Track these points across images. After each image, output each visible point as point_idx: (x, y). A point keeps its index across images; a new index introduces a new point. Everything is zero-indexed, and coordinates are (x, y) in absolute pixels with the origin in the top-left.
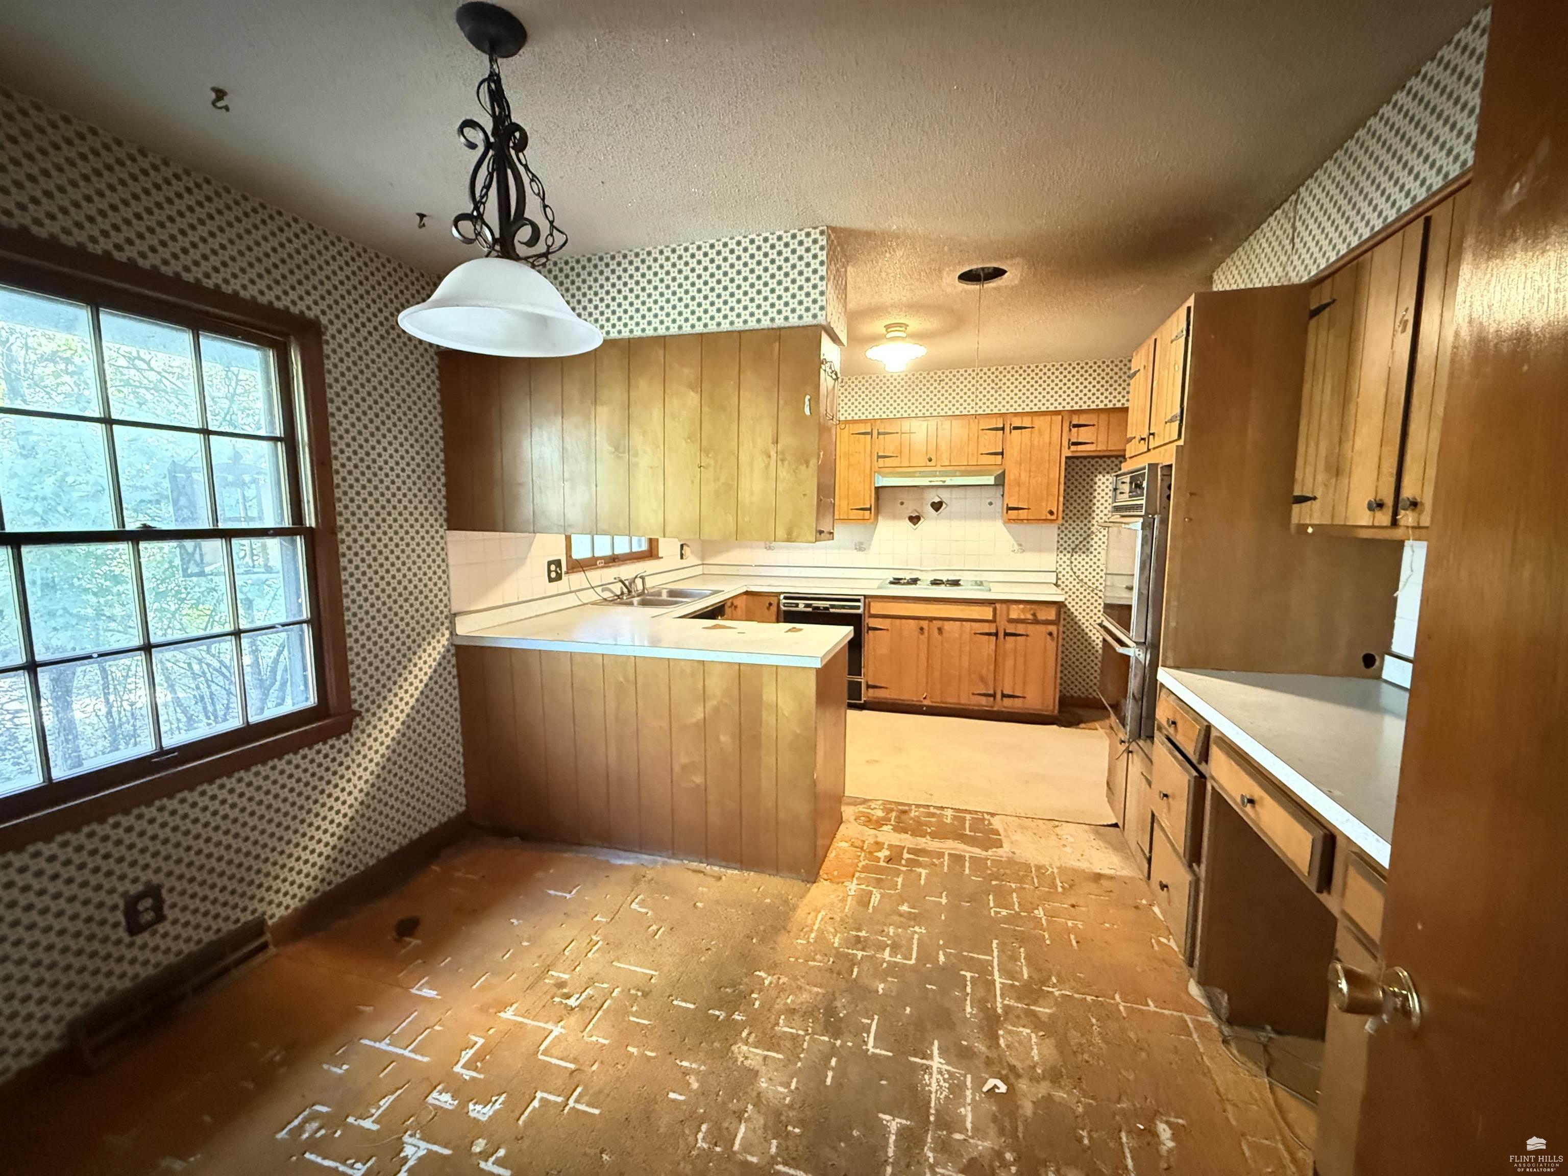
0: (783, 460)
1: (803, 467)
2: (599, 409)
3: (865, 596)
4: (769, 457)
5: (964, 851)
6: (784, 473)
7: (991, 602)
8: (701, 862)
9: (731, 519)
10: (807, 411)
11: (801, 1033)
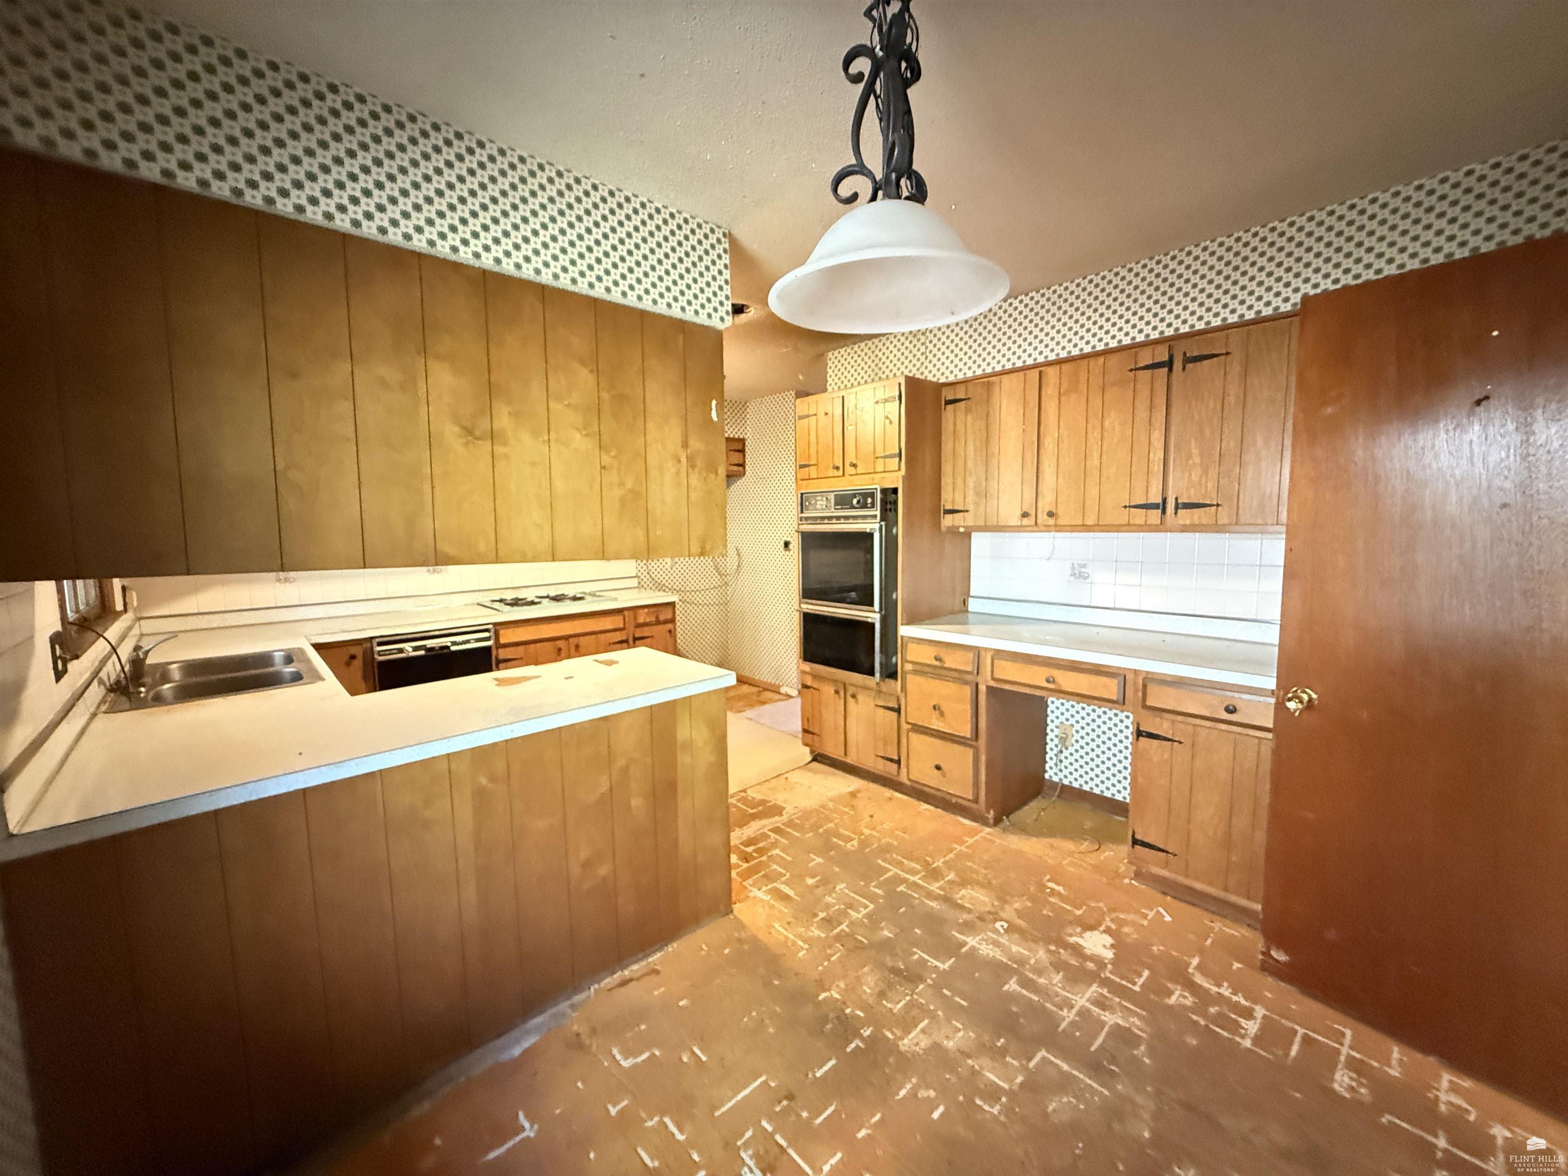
0: (693, 467)
1: (713, 476)
2: (433, 365)
3: (495, 624)
4: (679, 461)
5: (776, 822)
6: (695, 480)
7: (619, 611)
8: (614, 973)
9: (640, 533)
10: (714, 417)
11: (908, 998)
